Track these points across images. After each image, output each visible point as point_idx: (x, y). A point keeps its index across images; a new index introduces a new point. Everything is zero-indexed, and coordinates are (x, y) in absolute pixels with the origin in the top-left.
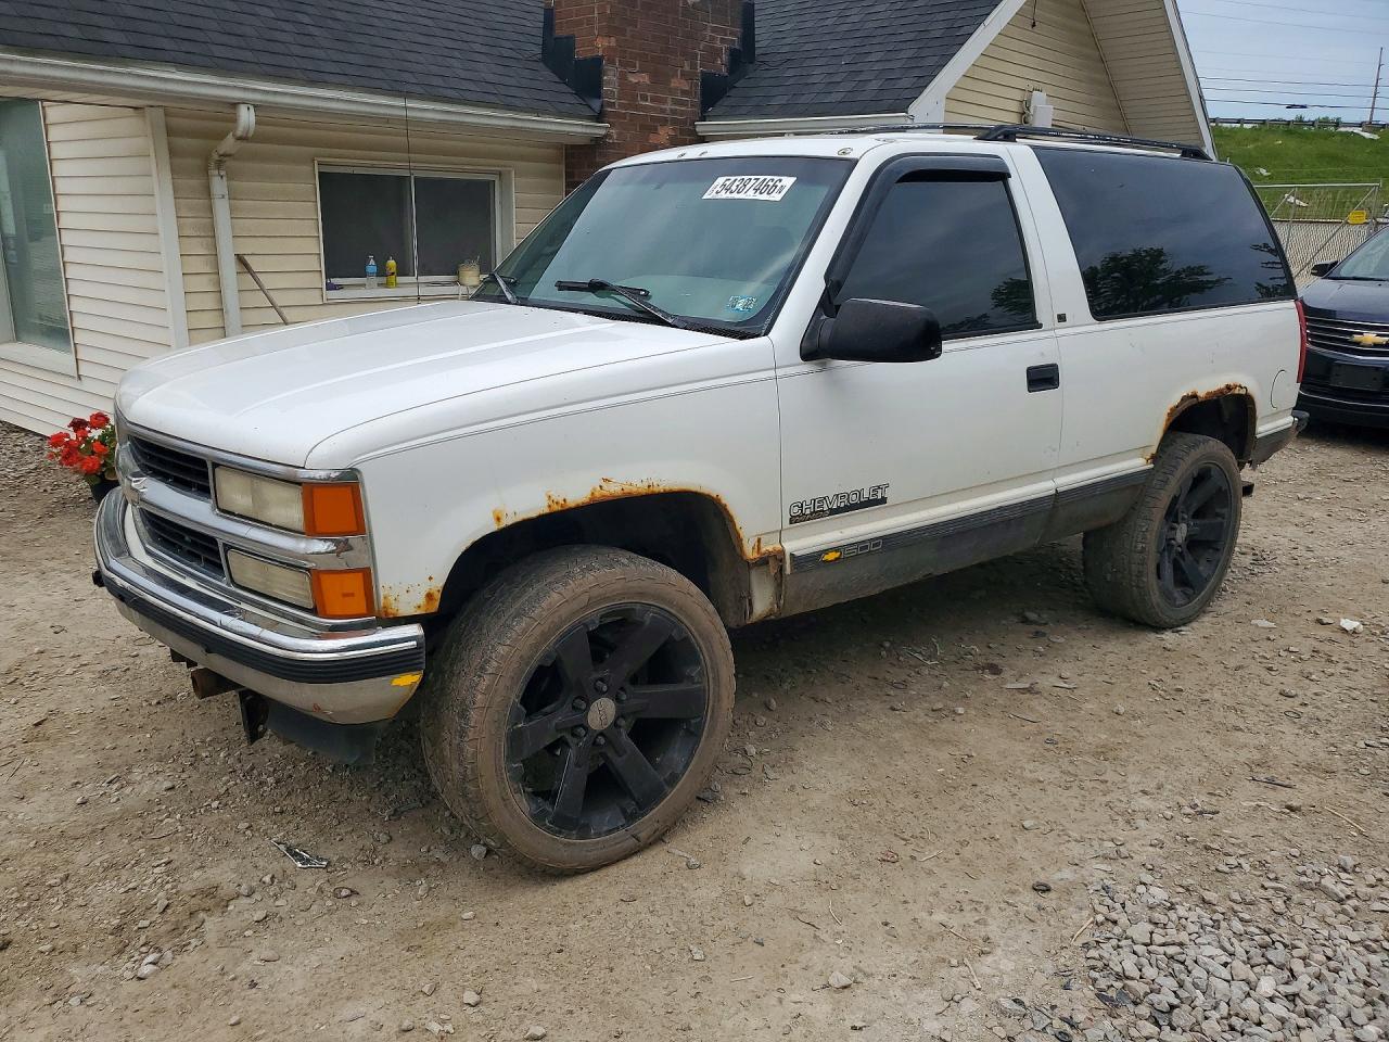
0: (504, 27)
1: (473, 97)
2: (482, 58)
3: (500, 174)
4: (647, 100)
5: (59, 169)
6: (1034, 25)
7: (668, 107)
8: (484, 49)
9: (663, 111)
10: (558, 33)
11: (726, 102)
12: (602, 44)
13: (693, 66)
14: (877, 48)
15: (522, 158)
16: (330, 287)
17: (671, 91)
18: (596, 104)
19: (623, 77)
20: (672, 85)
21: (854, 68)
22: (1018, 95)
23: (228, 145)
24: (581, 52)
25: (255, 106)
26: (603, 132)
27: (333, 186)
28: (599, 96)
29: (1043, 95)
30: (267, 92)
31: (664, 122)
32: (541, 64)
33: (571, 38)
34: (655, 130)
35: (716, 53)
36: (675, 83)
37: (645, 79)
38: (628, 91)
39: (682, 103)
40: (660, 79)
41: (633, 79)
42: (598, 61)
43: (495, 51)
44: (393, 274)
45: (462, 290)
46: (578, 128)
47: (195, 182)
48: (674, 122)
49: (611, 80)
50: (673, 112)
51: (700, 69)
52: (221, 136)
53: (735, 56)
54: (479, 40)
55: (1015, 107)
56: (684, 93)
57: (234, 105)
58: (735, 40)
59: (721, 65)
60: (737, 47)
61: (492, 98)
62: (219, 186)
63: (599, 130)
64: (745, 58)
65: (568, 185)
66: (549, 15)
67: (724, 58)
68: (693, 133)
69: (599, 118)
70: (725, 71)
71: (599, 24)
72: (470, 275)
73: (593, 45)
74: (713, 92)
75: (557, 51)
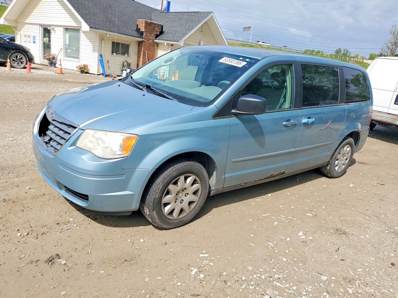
2: (130, 30)
3: (131, 44)
4: (149, 37)
5: (81, 38)
6: (202, 32)
7: (151, 38)
8: (130, 28)
10: (138, 27)
11: (158, 38)
12: (144, 30)
13: (155, 33)
15: (133, 42)
16: (112, 54)
19: (146, 34)
23: (105, 38)
24: (141, 30)
27: (113, 43)
29: (202, 41)
30: (110, 33)
32: (136, 31)
33: (140, 28)
34: (149, 40)
36: (152, 35)
37: (149, 34)
39: (153, 37)
42: (143, 32)
44: (118, 54)
46: (140, 40)
47: (101, 41)
48: (152, 40)
49: (144, 34)
52: (105, 37)
53: (160, 32)
55: (199, 42)
57: (107, 34)
58: (160, 30)
59: (158, 33)
62: (103, 42)
63: (143, 40)
64: (162, 32)
65: (138, 46)
66: (137, 25)
67: (159, 32)
68: (154, 41)
69: (143, 38)
70: (159, 34)
71: (144, 27)
72: (126, 55)
73: (143, 29)
74: (157, 36)
75: (138, 30)
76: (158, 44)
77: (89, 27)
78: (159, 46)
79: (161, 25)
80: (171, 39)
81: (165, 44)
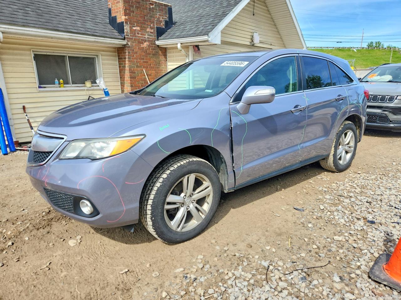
0: (100, 14)
1: (82, 32)
2: (89, 22)
3: (97, 56)
4: (139, 34)
6: (254, 15)
7: (146, 36)
8: (90, 20)
9: (145, 38)
10: (113, 15)
11: (164, 35)
12: (123, 19)
13: (154, 25)
14: (204, 19)
15: (103, 51)
16: (39, 87)
17: (147, 32)
18: (123, 35)
19: (131, 28)
20: (147, 30)
21: (197, 24)
22: (250, 34)
24: (119, 21)
25: (2, 32)
26: (125, 43)
28: (124, 33)
29: (257, 34)
30: (6, 28)
31: (145, 41)
32: (109, 25)
33: (116, 17)
34: (143, 43)
35: (161, 22)
36: (148, 30)
37: (138, 28)
38: (133, 31)
39: (150, 36)
40: (143, 29)
41: (134, 28)
42: (123, 23)
43: (94, 20)
44: (62, 84)
45: (85, 88)
46: (119, 42)
48: (148, 41)
49: (127, 28)
50: (148, 38)
51: (156, 26)
53: (166, 22)
54: (90, 17)
55: (250, 37)
56: (151, 32)
58: (166, 18)
59: (162, 25)
60: (168, 20)
61: (89, 33)
63: (124, 42)
64: (170, 23)
65: (119, 59)
66: (110, 10)
67: (163, 23)
68: (155, 44)
69: (124, 39)
70: (164, 27)
71: (122, 12)
72: (88, 84)
73: (121, 18)
74: (160, 33)
75: (113, 21)
76: (164, 51)
78: (168, 55)
79: (165, 5)
80: (191, 32)
81: (179, 46)
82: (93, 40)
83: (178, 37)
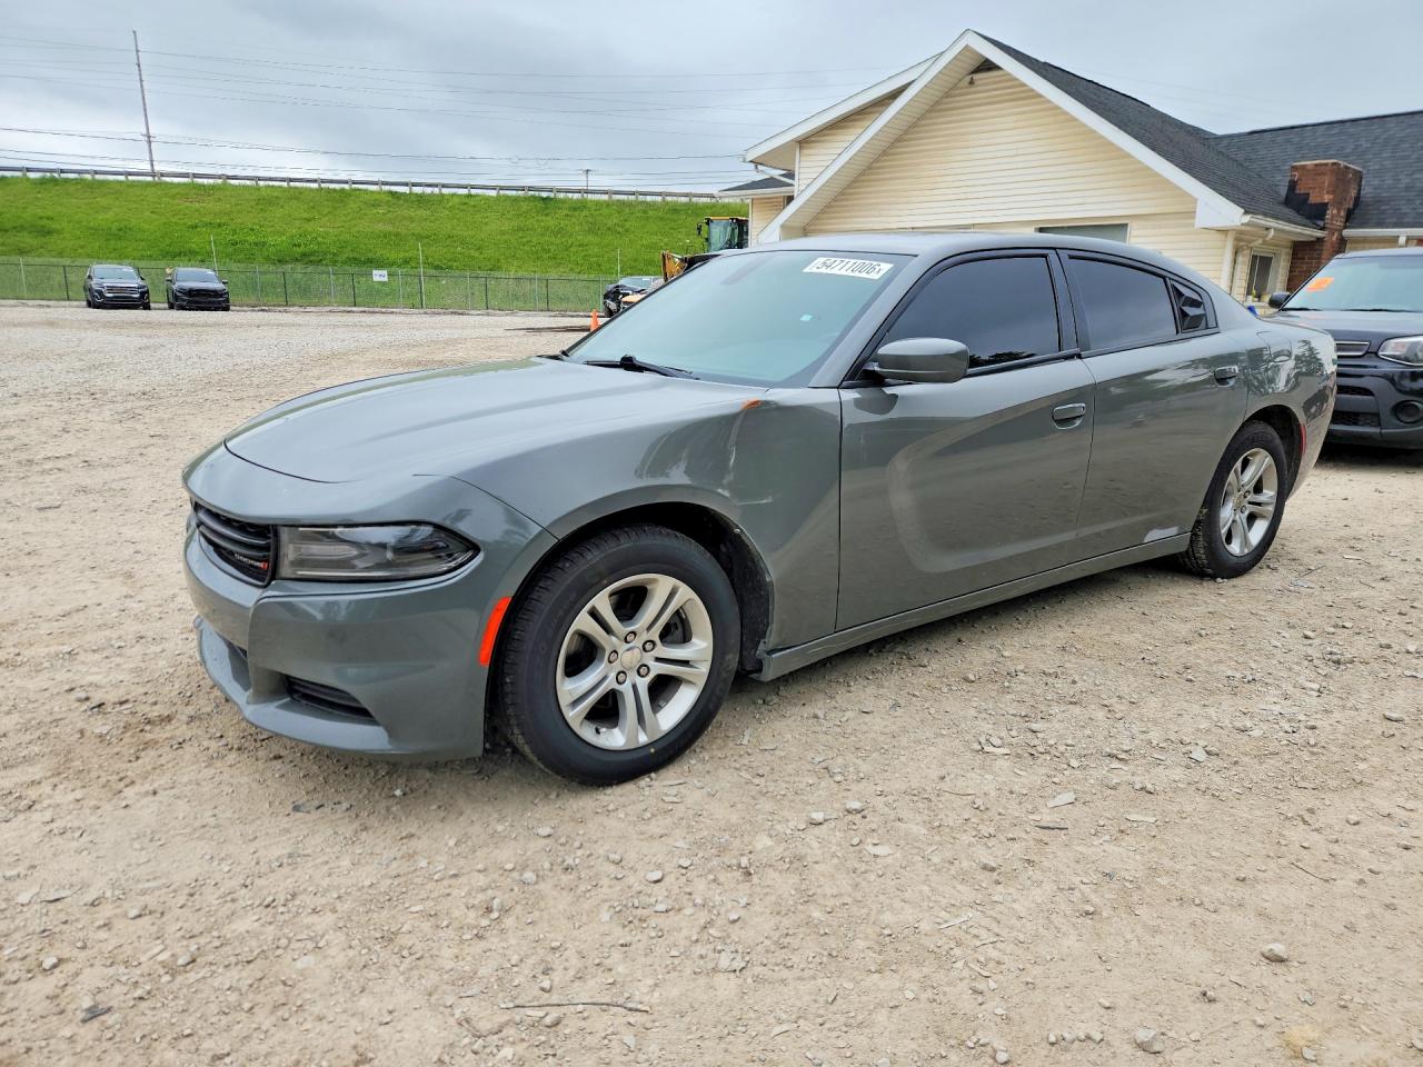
3: (1275, 254)
10: (1297, 192)
11: (1355, 221)
12: (1327, 198)
13: (1346, 206)
17: (1340, 218)
18: (1321, 223)
20: (1341, 214)
24: (1313, 200)
28: (1323, 220)
33: (1308, 194)
34: (1334, 234)
35: (1352, 200)
36: (1341, 212)
38: (1333, 215)
40: (1339, 212)
42: (1326, 204)
46: (1310, 233)
49: (1328, 213)
51: (1347, 210)
52: (1252, 241)
53: (1355, 199)
59: (1352, 204)
60: (1357, 196)
62: (1239, 259)
63: (1319, 234)
64: (1359, 201)
65: (1294, 258)
66: (1293, 184)
68: (1341, 234)
69: (1323, 229)
70: (1352, 209)
71: (1326, 188)
73: (1322, 197)
74: (1348, 219)
75: (1296, 201)
76: (1345, 244)
77: (1243, 211)
79: (1357, 171)
81: (1402, 240)
82: (1299, 231)
83: (1396, 225)
